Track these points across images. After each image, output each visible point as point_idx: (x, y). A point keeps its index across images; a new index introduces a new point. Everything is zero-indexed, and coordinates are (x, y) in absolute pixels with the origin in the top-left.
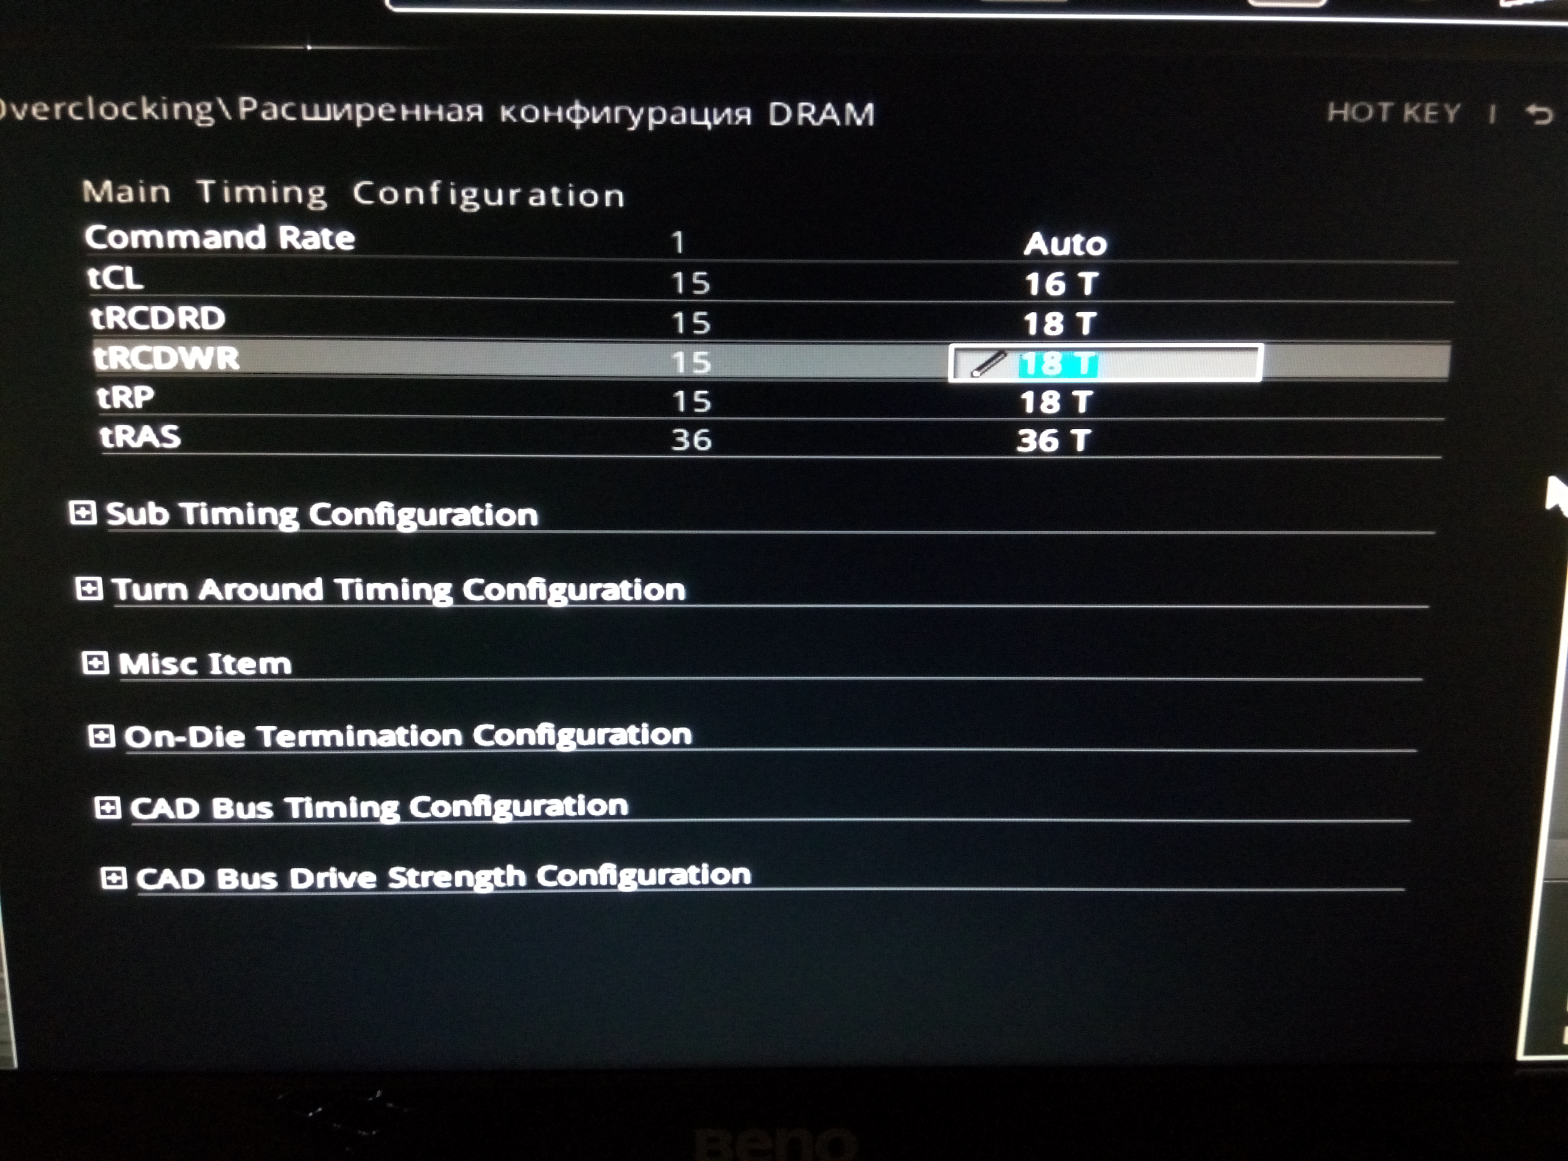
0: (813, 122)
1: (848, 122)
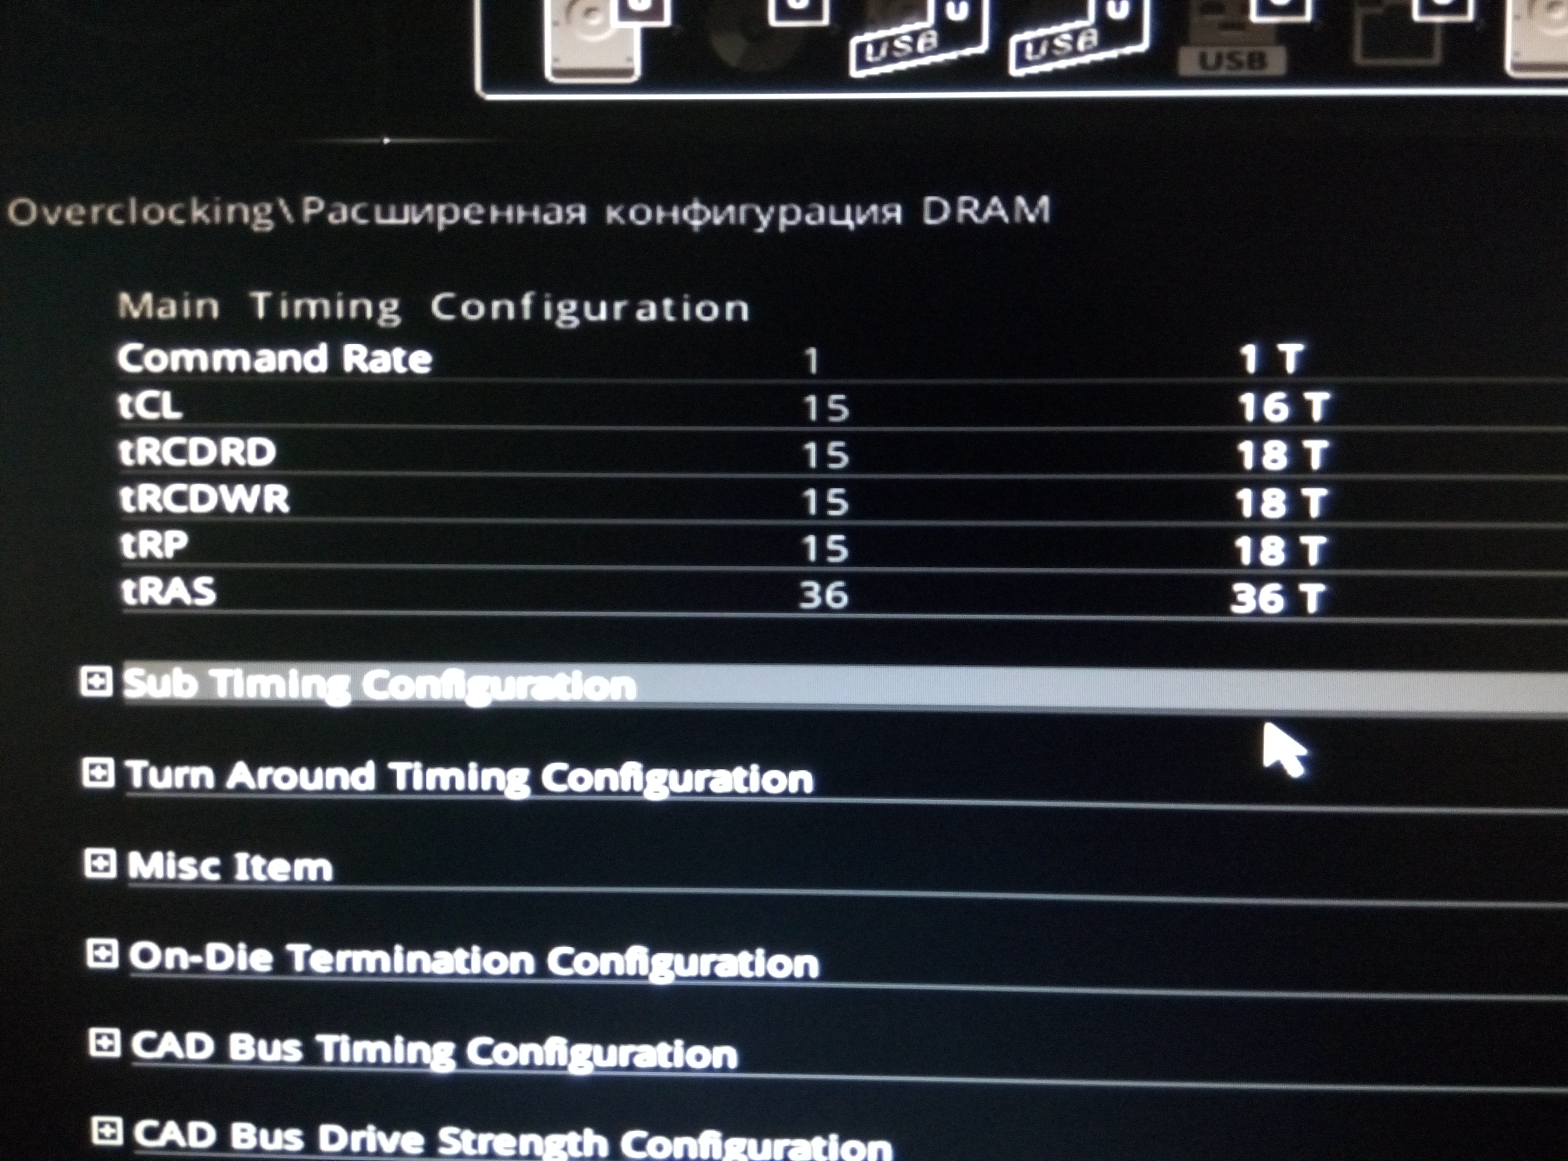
0: (976, 219)
1: (1018, 218)
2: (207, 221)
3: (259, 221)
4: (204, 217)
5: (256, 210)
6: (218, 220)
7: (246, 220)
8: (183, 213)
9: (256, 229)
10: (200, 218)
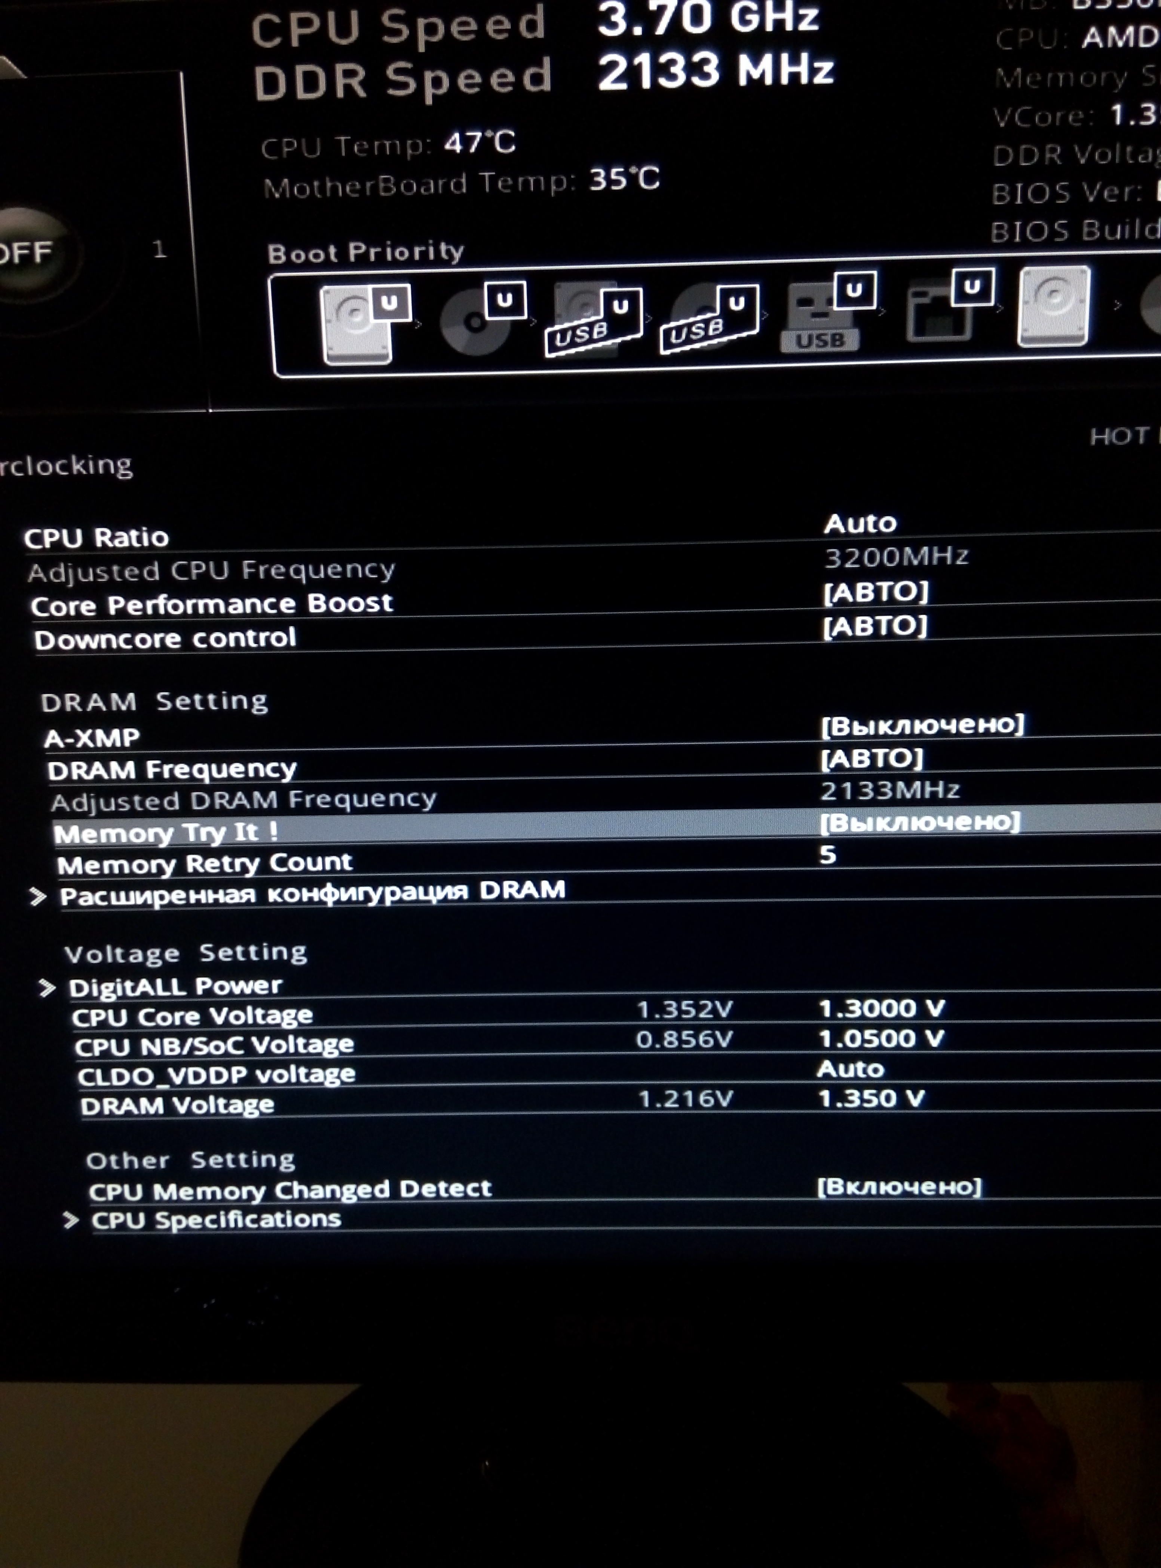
2: (84, 472)
3: (122, 472)
4: (82, 470)
5: (119, 463)
6: (92, 471)
7: (112, 471)
8: (67, 467)
9: (120, 478)
10: (78, 471)
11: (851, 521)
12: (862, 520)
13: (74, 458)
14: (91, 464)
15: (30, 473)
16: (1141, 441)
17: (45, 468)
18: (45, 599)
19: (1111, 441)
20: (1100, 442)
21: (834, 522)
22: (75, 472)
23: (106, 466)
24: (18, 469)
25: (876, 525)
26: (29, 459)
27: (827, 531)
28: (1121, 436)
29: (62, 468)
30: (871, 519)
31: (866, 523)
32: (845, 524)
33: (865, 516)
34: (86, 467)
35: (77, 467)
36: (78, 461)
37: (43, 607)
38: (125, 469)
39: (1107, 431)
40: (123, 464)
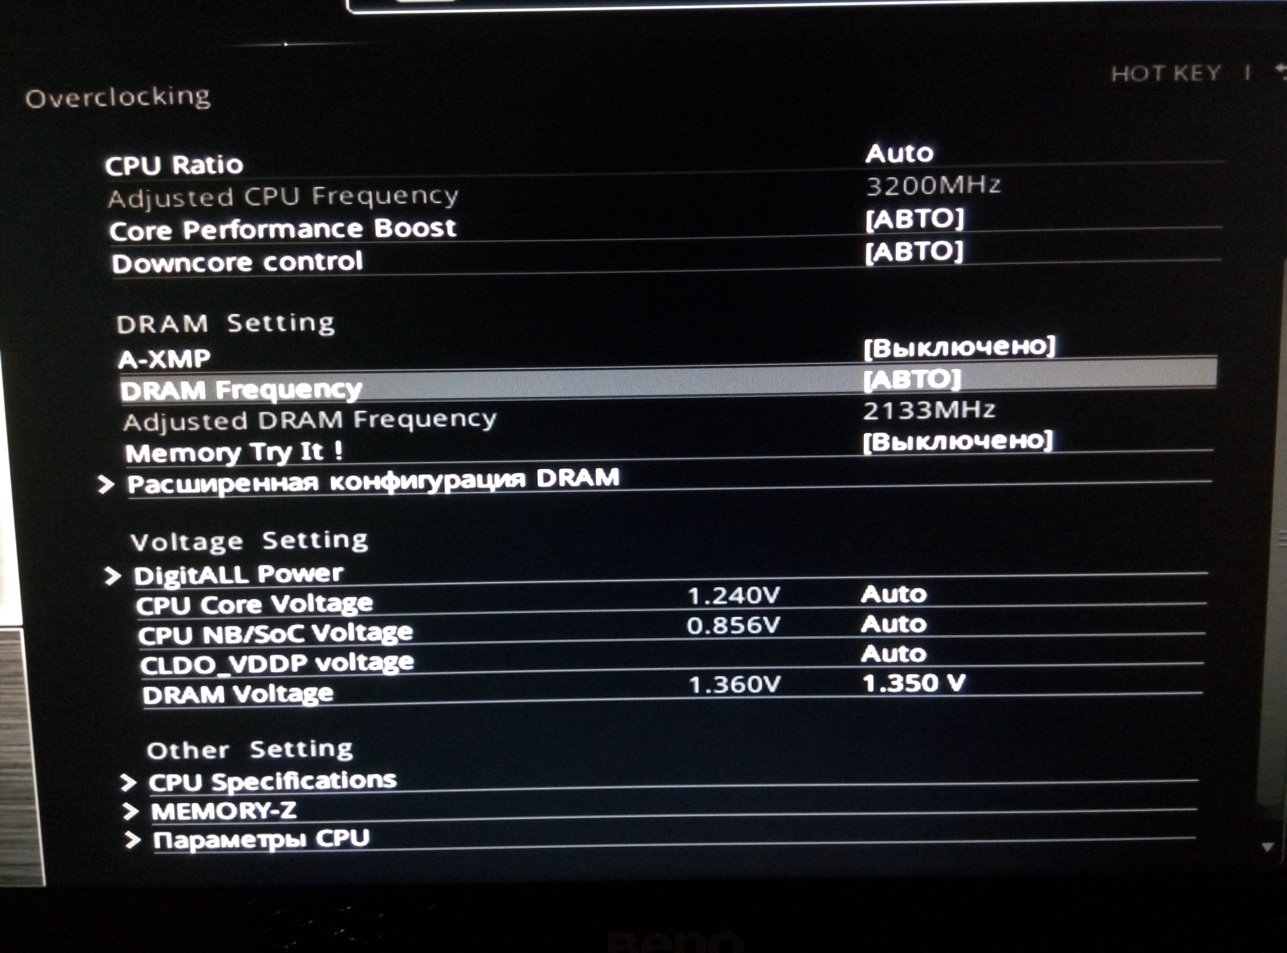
2: (165, 103)
3: (201, 102)
4: (162, 100)
5: (198, 95)
6: (172, 102)
7: (191, 101)
8: (148, 98)
9: (199, 108)
10: (159, 101)
11: (890, 151)
12: (901, 151)
13: (155, 89)
14: (171, 94)
15: (113, 103)
16: (1158, 78)
17: (127, 99)
18: (123, 224)
19: (1130, 78)
20: (1120, 79)
21: (875, 152)
22: (156, 102)
23: (186, 97)
24: (102, 99)
25: (914, 155)
26: (112, 90)
27: (868, 160)
28: (1140, 74)
29: (144, 98)
30: (910, 149)
31: (905, 153)
32: (886, 155)
33: (904, 145)
34: (166, 97)
35: (157, 98)
36: (159, 93)
37: (121, 232)
38: (203, 100)
39: (1126, 69)
40: (202, 94)
